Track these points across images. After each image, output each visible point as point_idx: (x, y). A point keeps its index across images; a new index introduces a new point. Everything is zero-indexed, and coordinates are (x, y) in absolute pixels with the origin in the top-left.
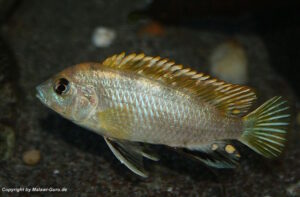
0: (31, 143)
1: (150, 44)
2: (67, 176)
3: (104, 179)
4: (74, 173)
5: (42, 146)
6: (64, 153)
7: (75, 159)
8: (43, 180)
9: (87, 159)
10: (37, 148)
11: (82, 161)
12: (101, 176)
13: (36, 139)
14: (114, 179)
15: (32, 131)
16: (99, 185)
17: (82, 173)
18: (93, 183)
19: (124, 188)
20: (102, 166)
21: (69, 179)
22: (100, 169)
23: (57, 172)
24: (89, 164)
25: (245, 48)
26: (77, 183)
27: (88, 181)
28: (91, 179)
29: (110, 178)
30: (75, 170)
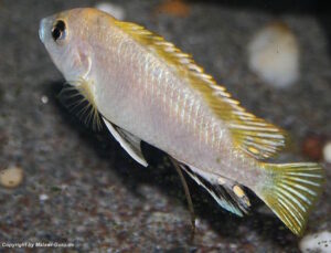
0: (10, 158)
1: (170, 27)
2: (58, 202)
3: (107, 208)
4: (67, 199)
5: (25, 163)
6: (53, 172)
7: (69, 180)
8: (26, 209)
9: (85, 180)
10: (18, 166)
11: (78, 183)
12: (103, 203)
13: (17, 153)
14: (120, 208)
15: (11, 143)
16: (101, 215)
17: (78, 199)
18: (93, 213)
19: (134, 220)
20: (105, 190)
21: (60, 207)
22: (102, 194)
23: (44, 197)
24: (87, 187)
25: (296, 33)
26: (72, 212)
27: (86, 210)
28: (90, 208)
29: (116, 207)
30: (68, 195)
